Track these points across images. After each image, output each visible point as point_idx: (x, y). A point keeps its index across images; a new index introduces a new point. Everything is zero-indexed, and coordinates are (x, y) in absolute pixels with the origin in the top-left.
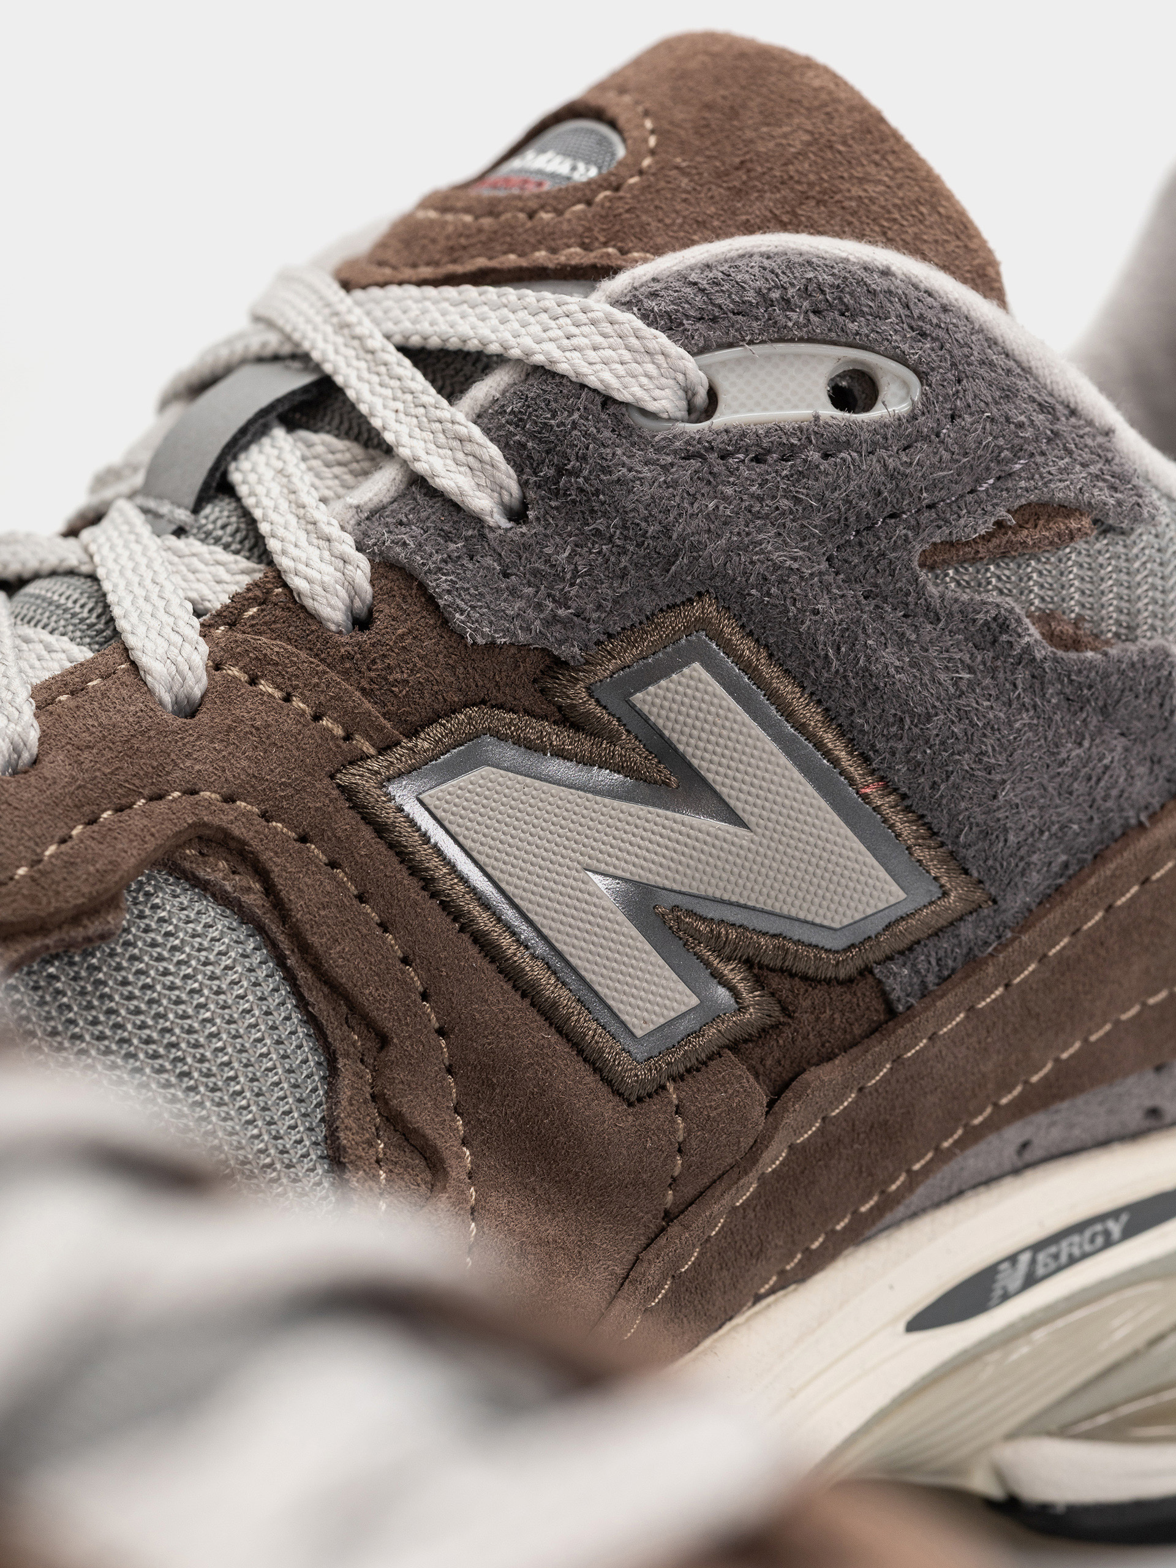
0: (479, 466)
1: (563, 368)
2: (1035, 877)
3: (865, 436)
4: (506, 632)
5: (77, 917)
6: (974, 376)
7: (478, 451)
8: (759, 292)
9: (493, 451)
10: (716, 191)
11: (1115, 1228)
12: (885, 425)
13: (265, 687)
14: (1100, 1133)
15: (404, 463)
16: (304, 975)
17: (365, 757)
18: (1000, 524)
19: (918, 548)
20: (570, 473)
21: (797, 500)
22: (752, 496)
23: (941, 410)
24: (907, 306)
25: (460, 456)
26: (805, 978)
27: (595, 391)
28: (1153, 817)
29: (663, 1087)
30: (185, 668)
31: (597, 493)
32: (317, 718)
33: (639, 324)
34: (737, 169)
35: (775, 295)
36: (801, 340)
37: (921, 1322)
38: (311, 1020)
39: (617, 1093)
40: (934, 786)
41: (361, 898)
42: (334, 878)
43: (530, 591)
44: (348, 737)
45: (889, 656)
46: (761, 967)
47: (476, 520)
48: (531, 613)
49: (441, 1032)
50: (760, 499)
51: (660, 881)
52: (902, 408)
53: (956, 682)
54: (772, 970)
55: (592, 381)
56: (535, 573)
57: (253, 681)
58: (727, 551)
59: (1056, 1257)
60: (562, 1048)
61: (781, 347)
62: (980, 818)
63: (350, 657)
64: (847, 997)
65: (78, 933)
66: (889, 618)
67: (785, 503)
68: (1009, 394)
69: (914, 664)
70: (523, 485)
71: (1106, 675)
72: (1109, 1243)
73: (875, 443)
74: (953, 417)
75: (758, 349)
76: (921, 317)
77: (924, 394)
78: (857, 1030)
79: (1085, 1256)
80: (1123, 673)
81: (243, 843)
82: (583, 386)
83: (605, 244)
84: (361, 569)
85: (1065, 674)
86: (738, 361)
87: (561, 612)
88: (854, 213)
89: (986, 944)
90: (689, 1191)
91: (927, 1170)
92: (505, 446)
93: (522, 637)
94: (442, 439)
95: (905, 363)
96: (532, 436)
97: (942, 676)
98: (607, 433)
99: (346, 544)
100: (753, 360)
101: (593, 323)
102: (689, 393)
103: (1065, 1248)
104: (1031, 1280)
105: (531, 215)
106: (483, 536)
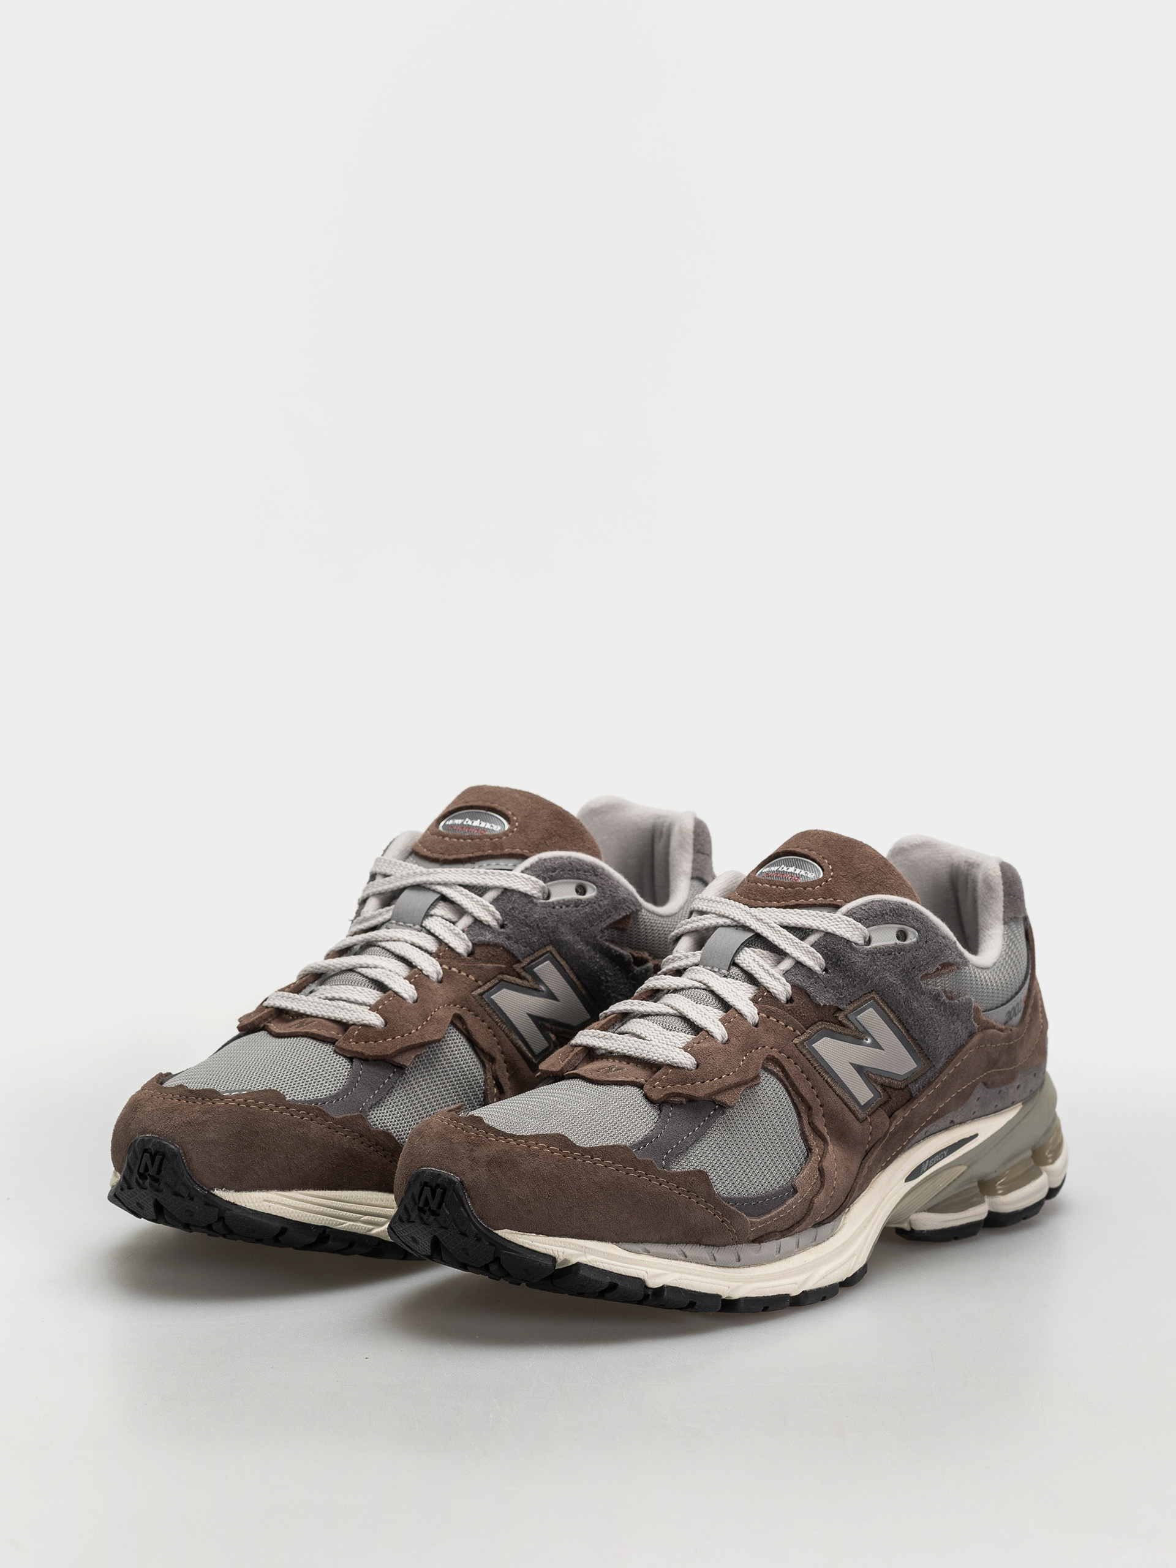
0: (815, 959)
1: (837, 933)
2: (943, 1059)
3: (908, 948)
4: (828, 1002)
5: (752, 1080)
6: (929, 931)
7: (816, 955)
8: (880, 911)
9: (819, 955)
10: (854, 882)
11: (945, 1153)
12: (912, 945)
13: (771, 1018)
14: (944, 1127)
15: (794, 958)
16: (793, 1093)
17: (799, 1036)
18: (938, 969)
19: (920, 976)
20: (841, 961)
21: (894, 965)
22: (884, 965)
23: (924, 940)
24: (913, 913)
25: (810, 956)
26: (894, 1088)
27: (845, 939)
28: (967, 1043)
29: (867, 1118)
30: (754, 1015)
31: (848, 965)
32: (786, 1026)
33: (854, 921)
34: (858, 876)
35: (884, 912)
36: (891, 923)
37: (908, 1179)
38: (794, 1104)
39: (858, 1120)
40: (925, 1037)
41: (802, 1072)
42: (796, 1067)
43: (832, 991)
44: (794, 1031)
45: (915, 1004)
46: (885, 1086)
47: (816, 973)
48: (833, 997)
49: (821, 1106)
50: (885, 965)
51: (865, 1065)
52: (915, 940)
53: (929, 1010)
54: (887, 1087)
55: (845, 937)
56: (833, 986)
57: (768, 1017)
58: (879, 979)
59: (933, 1161)
60: (847, 1109)
61: (887, 925)
62: (934, 1045)
63: (790, 1010)
64: (903, 1093)
65: (754, 1083)
66: (915, 994)
67: (891, 966)
68: (937, 935)
69: (921, 1006)
70: (827, 963)
71: (959, 1006)
72: (944, 1157)
73: (910, 950)
74: (926, 942)
75: (881, 926)
76: (917, 916)
77: (919, 936)
78: (904, 1101)
79: (939, 1161)
80: (962, 1005)
81: (777, 1059)
82: (842, 938)
83: (830, 898)
84: (789, 987)
85: (951, 1006)
86: (875, 929)
87: (841, 997)
88: (889, 888)
89: (932, 1077)
90: (871, 1145)
91: (912, 1138)
92: (822, 954)
93: (832, 1003)
94: (804, 952)
95: (914, 928)
96: (829, 951)
97: (927, 1009)
98: (849, 950)
99: (784, 980)
100: (879, 929)
101: (842, 921)
102: (865, 938)
103: (935, 1159)
104: (928, 1168)
105: (805, 889)
106: (819, 977)
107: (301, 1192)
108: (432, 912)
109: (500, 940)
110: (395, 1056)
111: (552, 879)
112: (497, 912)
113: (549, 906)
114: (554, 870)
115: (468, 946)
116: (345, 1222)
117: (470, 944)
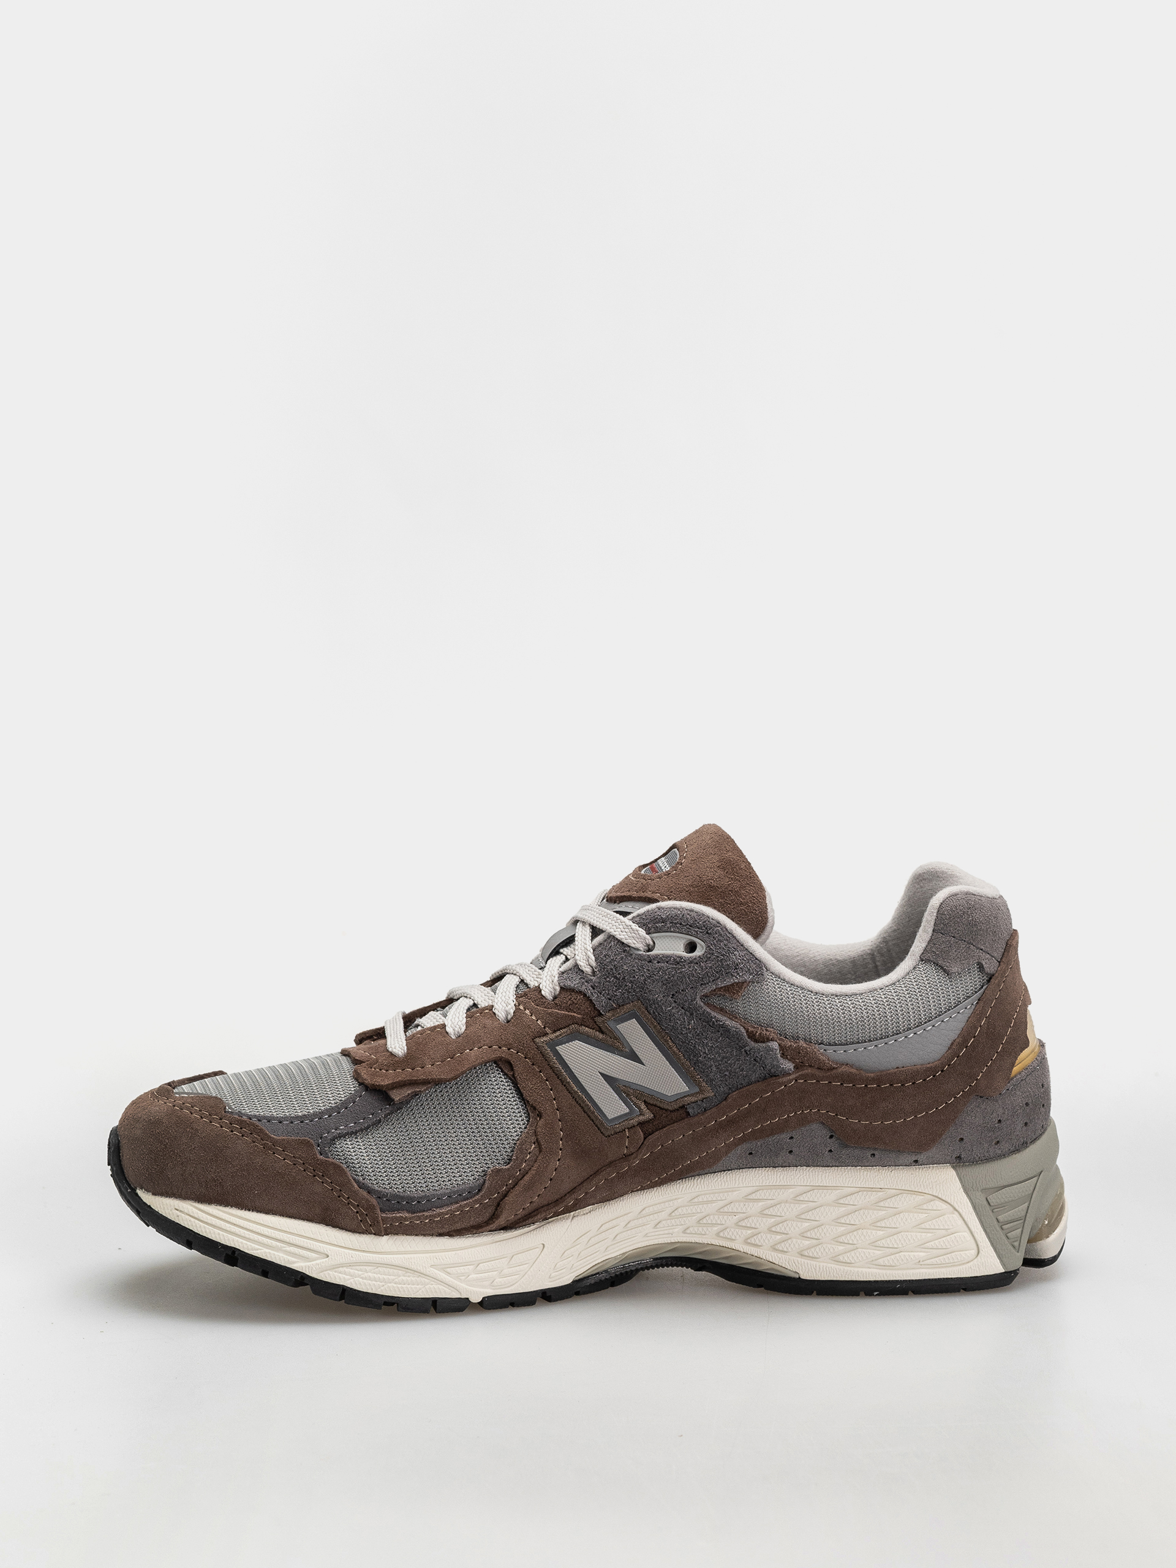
107: (219, 1207)
108: (561, 950)
109: (586, 988)
110: (393, 1088)
111: (658, 930)
112: (593, 958)
113: (645, 960)
114: (663, 921)
115: (555, 990)
116: (261, 1248)
117: (558, 988)
